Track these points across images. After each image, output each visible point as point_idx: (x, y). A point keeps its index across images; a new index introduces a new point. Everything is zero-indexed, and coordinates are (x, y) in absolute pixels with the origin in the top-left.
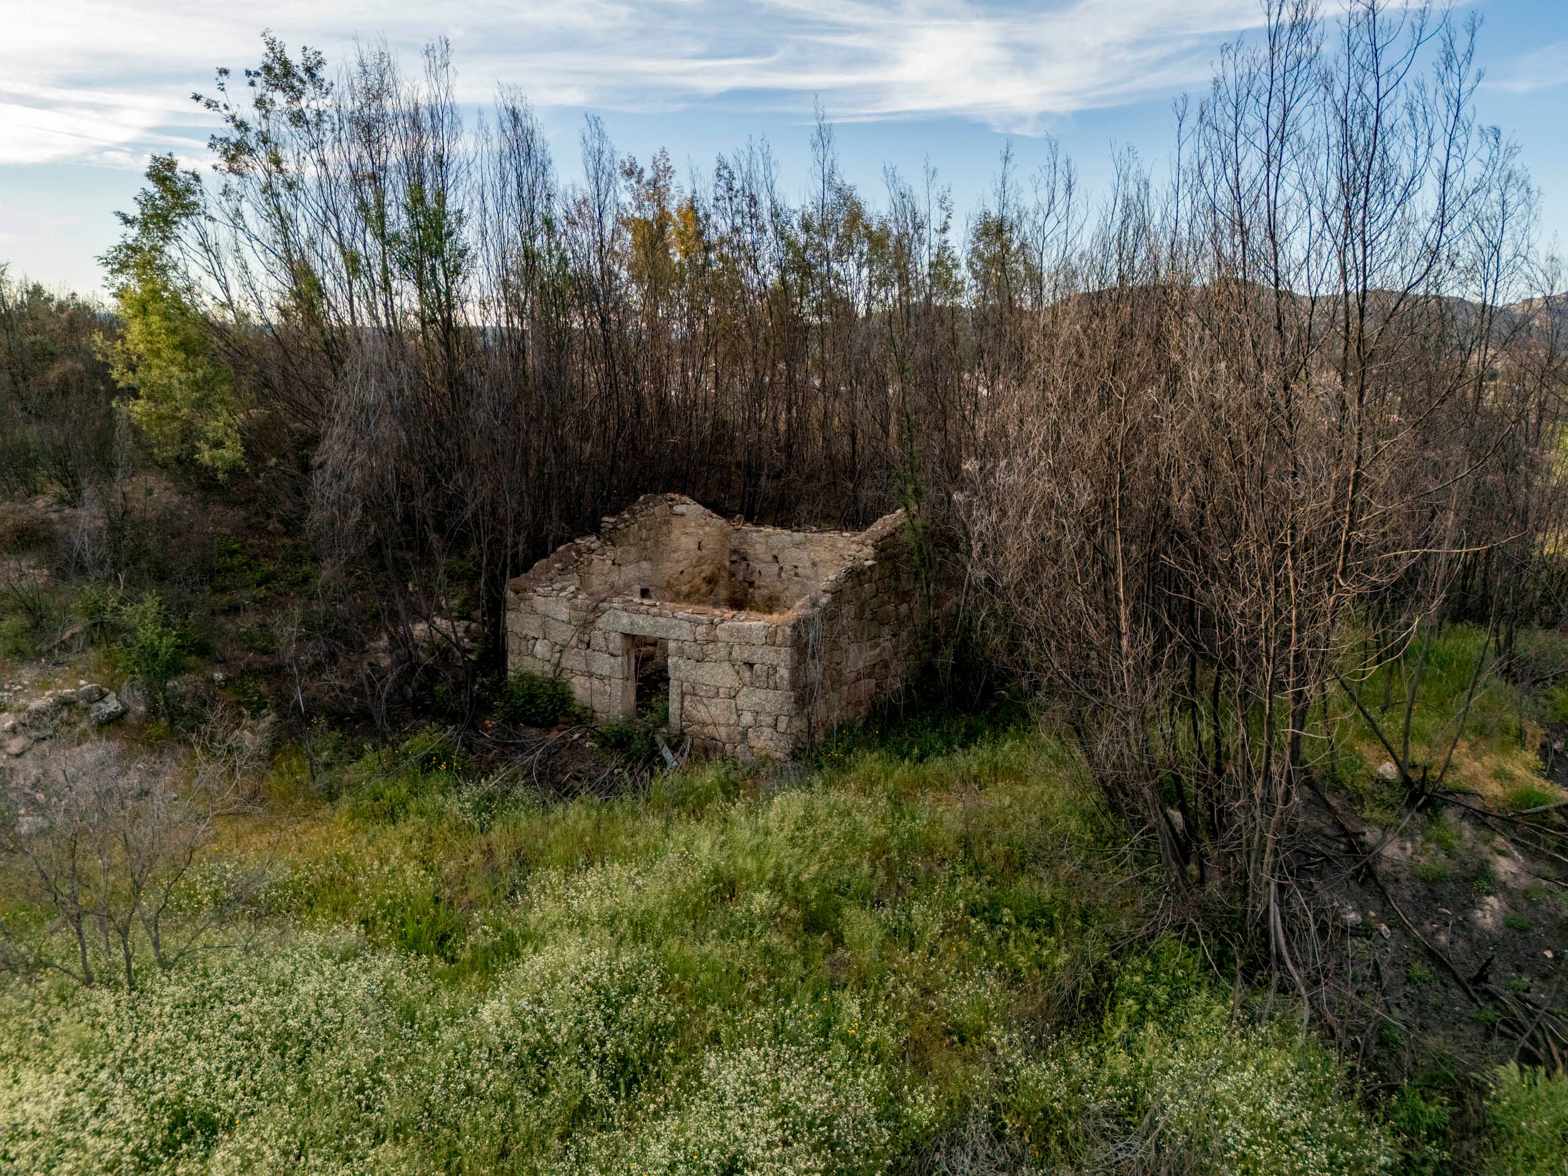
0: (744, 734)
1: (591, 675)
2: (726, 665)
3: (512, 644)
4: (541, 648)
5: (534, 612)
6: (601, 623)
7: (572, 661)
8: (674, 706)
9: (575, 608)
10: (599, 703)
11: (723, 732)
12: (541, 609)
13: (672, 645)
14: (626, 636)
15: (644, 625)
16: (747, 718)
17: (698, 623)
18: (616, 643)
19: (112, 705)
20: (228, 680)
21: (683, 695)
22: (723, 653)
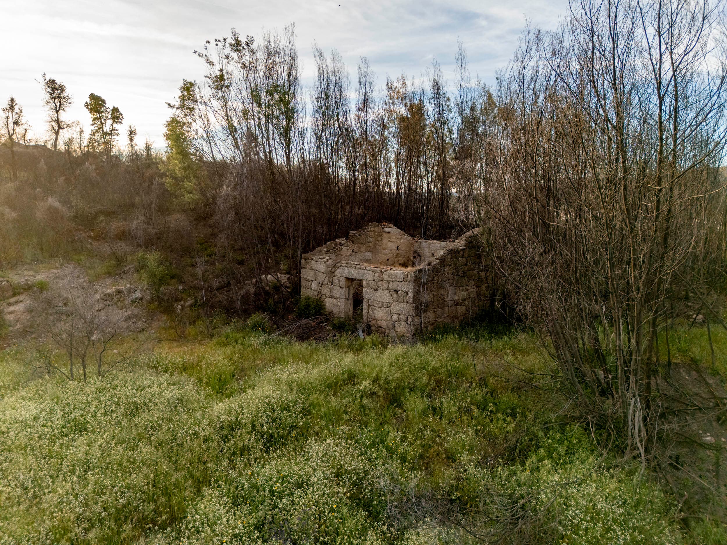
0: (394, 325)
1: (332, 297)
2: (387, 291)
3: (303, 283)
4: (314, 285)
5: (312, 269)
6: (337, 273)
7: (325, 291)
8: (365, 312)
9: (327, 266)
10: (335, 310)
11: (384, 324)
12: (314, 267)
13: (365, 282)
14: (348, 279)
15: (354, 273)
16: (395, 317)
17: (375, 272)
18: (343, 282)
19: (138, 295)
20: (184, 290)
21: (369, 306)
22: (385, 285)
